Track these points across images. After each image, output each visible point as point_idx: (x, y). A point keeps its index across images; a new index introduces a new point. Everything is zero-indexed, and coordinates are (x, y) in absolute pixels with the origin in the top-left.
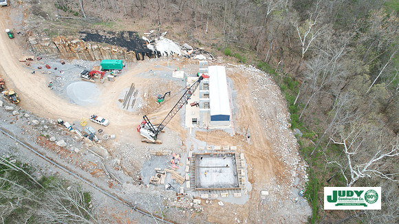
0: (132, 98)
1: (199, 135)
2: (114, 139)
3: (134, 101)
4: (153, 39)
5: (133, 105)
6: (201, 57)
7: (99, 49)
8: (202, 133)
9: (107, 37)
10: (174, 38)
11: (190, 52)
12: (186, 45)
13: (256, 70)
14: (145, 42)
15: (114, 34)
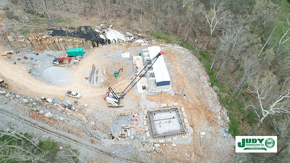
0: (95, 75)
1: (149, 98)
2: (87, 107)
3: (97, 78)
4: (103, 30)
5: (97, 81)
6: (140, 41)
7: (64, 41)
8: (151, 96)
9: (69, 32)
10: (118, 29)
11: (132, 38)
12: (128, 33)
13: (180, 47)
14: (98, 34)
15: (74, 29)
